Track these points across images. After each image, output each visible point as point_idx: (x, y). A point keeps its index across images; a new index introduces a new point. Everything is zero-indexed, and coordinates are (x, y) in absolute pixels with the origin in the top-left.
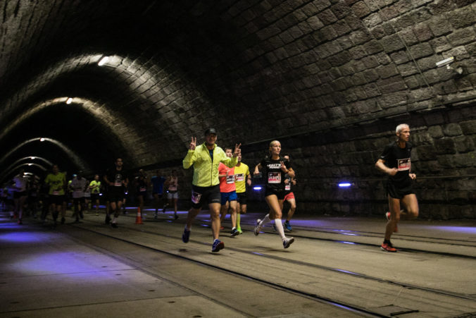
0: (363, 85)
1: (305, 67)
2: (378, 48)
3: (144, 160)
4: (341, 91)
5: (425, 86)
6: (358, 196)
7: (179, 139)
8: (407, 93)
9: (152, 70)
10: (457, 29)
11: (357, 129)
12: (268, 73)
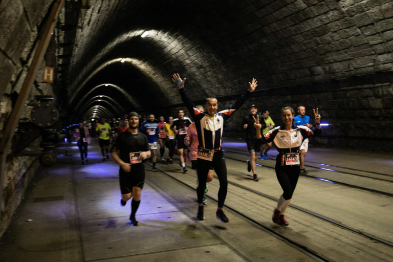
0: (338, 51)
1: (293, 37)
2: (351, 23)
3: (176, 100)
4: (321, 55)
5: (389, 52)
6: (334, 133)
7: (200, 86)
8: (374, 57)
9: (179, 39)
11: (333, 83)
12: (265, 41)
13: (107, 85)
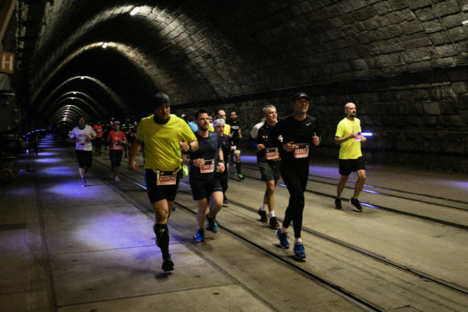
0: (387, 39)
1: (329, 20)
2: (402, 4)
3: (175, 99)
4: (365, 44)
5: (450, 43)
6: (379, 145)
7: (207, 82)
8: (431, 49)
9: (181, 18)
11: (380, 81)
12: (293, 25)
13: (82, 78)
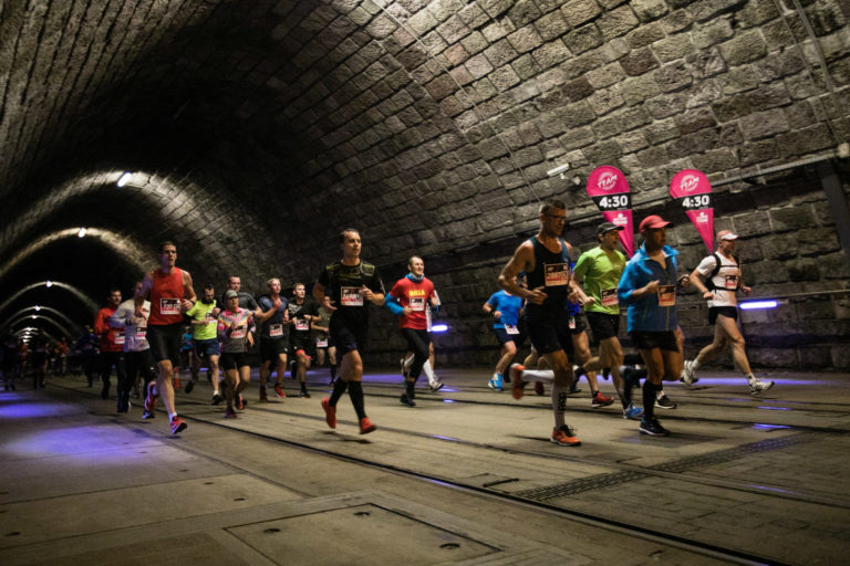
0: (458, 201)
1: (385, 180)
2: (474, 154)
4: (432, 210)
5: (535, 201)
6: (457, 342)
8: (513, 210)
9: (189, 190)
10: (571, 128)
11: (453, 257)
12: (339, 190)
13: (49, 284)
